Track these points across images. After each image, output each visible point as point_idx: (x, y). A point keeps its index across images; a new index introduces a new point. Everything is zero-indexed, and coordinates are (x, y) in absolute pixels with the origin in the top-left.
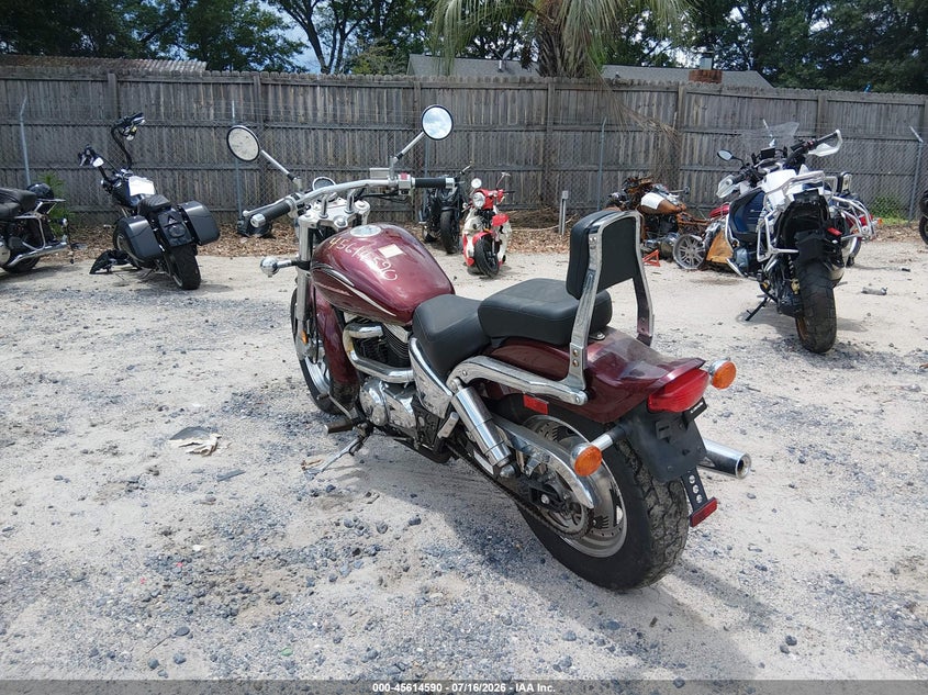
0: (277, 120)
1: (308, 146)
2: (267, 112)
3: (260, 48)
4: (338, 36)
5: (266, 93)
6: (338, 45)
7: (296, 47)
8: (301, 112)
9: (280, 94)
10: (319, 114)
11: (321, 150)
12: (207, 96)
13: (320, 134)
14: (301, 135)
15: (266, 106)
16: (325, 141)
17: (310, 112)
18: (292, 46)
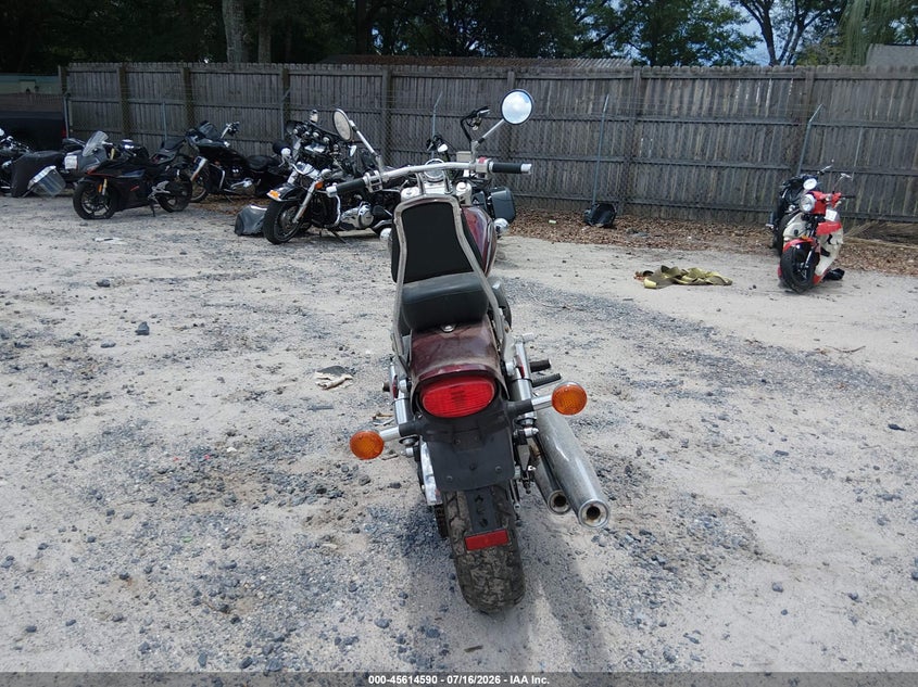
0: (650, 114)
1: (676, 140)
2: (642, 106)
3: (711, 44)
4: (796, 29)
5: (645, 87)
6: (794, 37)
7: (749, 42)
8: (676, 105)
9: (658, 88)
10: (694, 108)
11: (690, 143)
12: (589, 91)
13: (691, 128)
14: (672, 128)
15: (642, 101)
16: (695, 134)
17: (685, 107)
18: (746, 40)
